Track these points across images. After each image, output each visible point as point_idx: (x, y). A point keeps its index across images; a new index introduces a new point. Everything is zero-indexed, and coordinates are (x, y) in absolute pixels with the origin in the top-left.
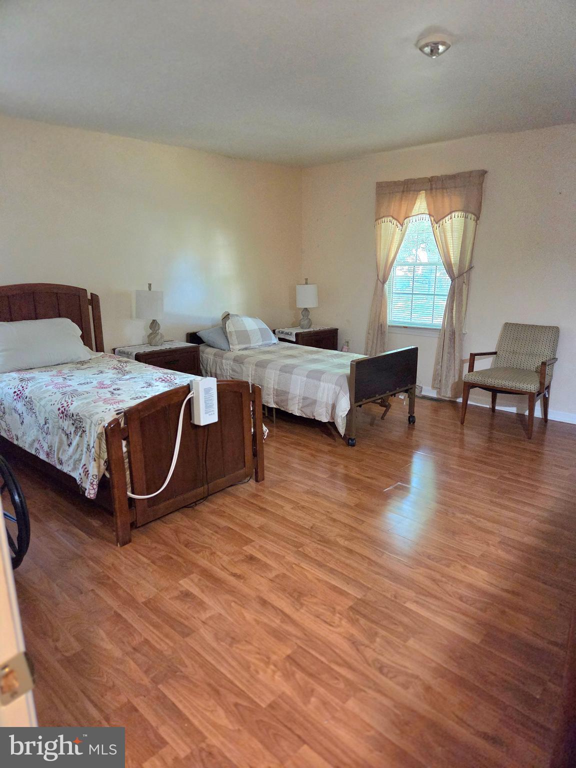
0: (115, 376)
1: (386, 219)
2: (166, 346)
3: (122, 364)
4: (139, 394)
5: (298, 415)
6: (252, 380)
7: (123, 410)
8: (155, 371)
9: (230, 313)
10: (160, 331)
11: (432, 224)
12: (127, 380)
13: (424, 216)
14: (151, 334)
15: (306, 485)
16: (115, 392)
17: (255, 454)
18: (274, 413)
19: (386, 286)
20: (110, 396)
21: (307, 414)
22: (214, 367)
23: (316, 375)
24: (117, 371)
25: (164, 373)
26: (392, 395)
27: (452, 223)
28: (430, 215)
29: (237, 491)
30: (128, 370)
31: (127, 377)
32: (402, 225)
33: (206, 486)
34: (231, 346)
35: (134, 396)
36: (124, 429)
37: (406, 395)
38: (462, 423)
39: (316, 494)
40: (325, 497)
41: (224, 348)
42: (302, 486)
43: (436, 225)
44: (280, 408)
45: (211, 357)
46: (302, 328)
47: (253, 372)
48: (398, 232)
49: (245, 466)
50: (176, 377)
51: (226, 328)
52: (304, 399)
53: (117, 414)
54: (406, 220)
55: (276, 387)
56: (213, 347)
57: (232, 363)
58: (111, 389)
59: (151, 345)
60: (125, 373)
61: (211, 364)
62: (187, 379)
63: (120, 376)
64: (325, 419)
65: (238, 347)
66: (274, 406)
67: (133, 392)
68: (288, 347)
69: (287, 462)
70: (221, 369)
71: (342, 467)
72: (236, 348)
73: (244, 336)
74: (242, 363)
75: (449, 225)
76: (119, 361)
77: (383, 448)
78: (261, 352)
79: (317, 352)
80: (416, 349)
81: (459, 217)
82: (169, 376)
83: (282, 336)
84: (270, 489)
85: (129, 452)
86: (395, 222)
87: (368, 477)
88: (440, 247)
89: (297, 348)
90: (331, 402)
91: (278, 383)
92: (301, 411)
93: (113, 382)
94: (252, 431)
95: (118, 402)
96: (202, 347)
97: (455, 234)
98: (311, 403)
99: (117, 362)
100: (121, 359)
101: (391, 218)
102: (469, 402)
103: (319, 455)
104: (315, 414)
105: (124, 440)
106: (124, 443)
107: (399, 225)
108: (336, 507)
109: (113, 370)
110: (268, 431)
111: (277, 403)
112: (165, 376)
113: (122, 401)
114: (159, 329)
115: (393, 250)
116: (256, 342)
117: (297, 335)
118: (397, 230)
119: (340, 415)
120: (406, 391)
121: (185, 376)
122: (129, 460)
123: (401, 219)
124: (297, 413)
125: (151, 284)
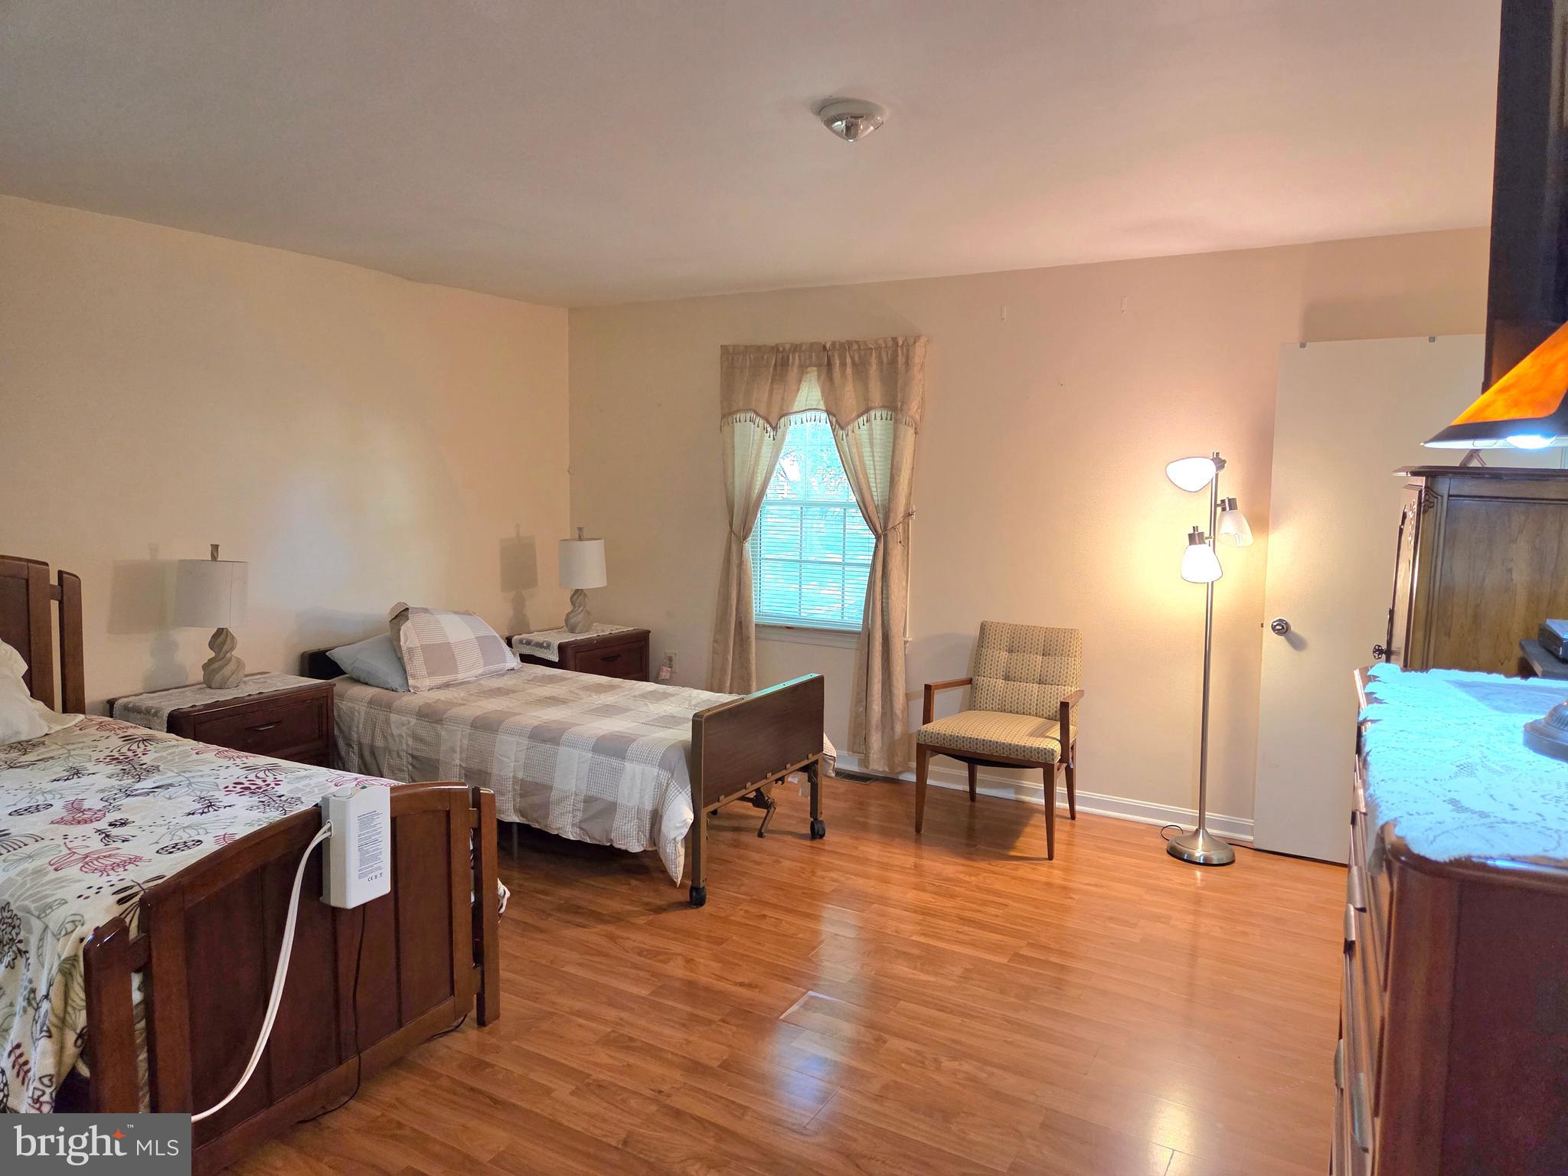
0: (114, 782)
1: (742, 416)
2: (249, 689)
3: (134, 747)
4: (180, 833)
5: (572, 838)
6: (461, 760)
7: (136, 889)
8: (225, 762)
9: (410, 605)
10: (234, 653)
11: (833, 431)
12: (148, 794)
13: (818, 414)
14: (211, 661)
15: (606, 1022)
16: (114, 831)
17: (478, 956)
18: (515, 836)
19: (748, 545)
20: (101, 846)
21: (594, 835)
22: (369, 732)
23: (614, 748)
24: (121, 767)
25: (248, 768)
26: (777, 781)
27: (871, 430)
28: (829, 413)
29: (431, 1056)
30: (150, 763)
31: (147, 784)
32: (775, 428)
33: (353, 1062)
34: (411, 682)
35: (166, 842)
36: (136, 943)
37: (805, 776)
38: (918, 830)
39: (626, 1044)
40: (651, 1051)
41: (395, 685)
42: (594, 1025)
43: (841, 432)
44: (530, 823)
45: (362, 709)
46: (572, 630)
47: (466, 742)
48: (768, 439)
49: (452, 993)
50: (279, 777)
51: (399, 640)
52: (589, 800)
53: (120, 902)
54: (782, 420)
55: (520, 775)
56: (367, 684)
57: (413, 721)
58: (103, 825)
59: (210, 687)
60: (140, 772)
61: (361, 726)
62: (307, 781)
63: (127, 781)
64: (635, 847)
65: (428, 682)
66: (515, 818)
67: (164, 830)
68: (543, 676)
69: (552, 962)
70: (385, 737)
71: (680, 961)
72: (424, 688)
73: (442, 656)
74: (442, 720)
75: (866, 432)
76: (127, 739)
77: (767, 904)
78: (484, 692)
79: (611, 688)
80: (819, 682)
81: (884, 420)
82: (261, 775)
83: (527, 651)
84: (515, 1043)
85: (147, 1002)
86: (761, 422)
87: (742, 984)
88: (850, 468)
89: (563, 679)
90: (648, 807)
91: (526, 766)
92: (581, 828)
93: (109, 804)
94: (473, 900)
95: (124, 865)
96: (339, 684)
97: (877, 449)
98: (602, 809)
99: (120, 742)
100: (130, 732)
101: (753, 415)
102: (929, 782)
103: (625, 935)
104: (613, 836)
105: (137, 971)
106: (136, 980)
107: (769, 429)
108: (678, 1075)
109: (108, 764)
110: (508, 894)
111: (521, 812)
112: (252, 776)
113: (135, 860)
114: (232, 649)
115: (759, 475)
116: (470, 667)
117: (562, 648)
118: (767, 438)
119: (672, 837)
120: (804, 769)
121: (303, 773)
122: (147, 1024)
123: (773, 419)
124: (571, 834)
125: (218, 546)
